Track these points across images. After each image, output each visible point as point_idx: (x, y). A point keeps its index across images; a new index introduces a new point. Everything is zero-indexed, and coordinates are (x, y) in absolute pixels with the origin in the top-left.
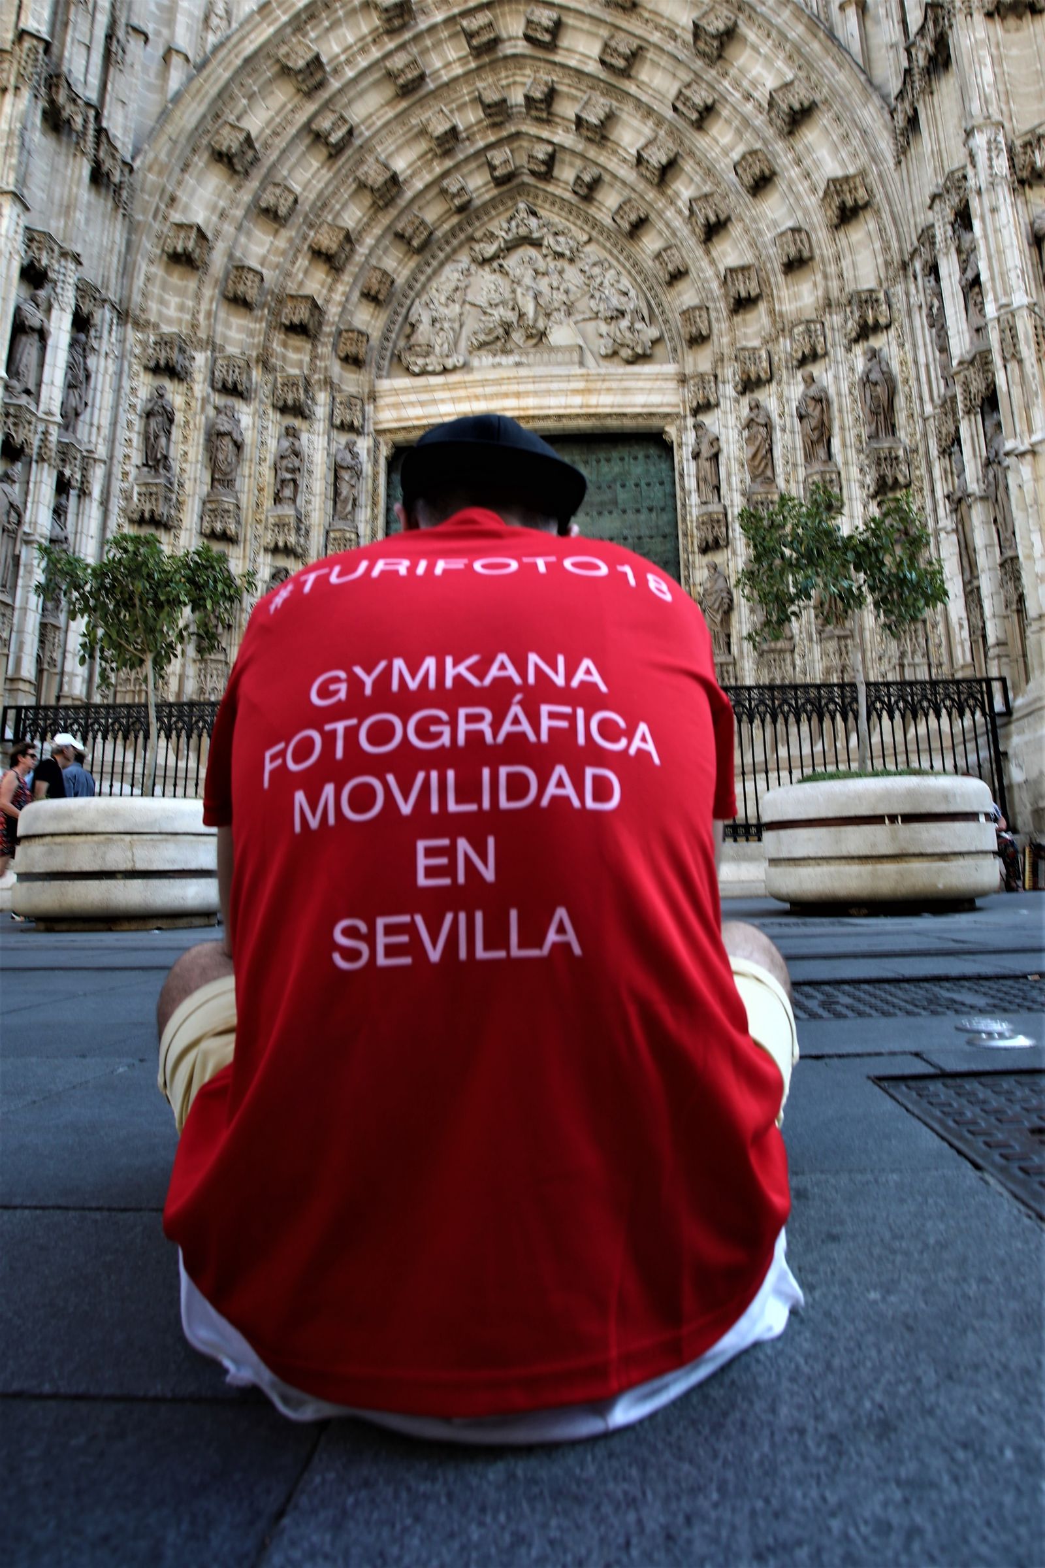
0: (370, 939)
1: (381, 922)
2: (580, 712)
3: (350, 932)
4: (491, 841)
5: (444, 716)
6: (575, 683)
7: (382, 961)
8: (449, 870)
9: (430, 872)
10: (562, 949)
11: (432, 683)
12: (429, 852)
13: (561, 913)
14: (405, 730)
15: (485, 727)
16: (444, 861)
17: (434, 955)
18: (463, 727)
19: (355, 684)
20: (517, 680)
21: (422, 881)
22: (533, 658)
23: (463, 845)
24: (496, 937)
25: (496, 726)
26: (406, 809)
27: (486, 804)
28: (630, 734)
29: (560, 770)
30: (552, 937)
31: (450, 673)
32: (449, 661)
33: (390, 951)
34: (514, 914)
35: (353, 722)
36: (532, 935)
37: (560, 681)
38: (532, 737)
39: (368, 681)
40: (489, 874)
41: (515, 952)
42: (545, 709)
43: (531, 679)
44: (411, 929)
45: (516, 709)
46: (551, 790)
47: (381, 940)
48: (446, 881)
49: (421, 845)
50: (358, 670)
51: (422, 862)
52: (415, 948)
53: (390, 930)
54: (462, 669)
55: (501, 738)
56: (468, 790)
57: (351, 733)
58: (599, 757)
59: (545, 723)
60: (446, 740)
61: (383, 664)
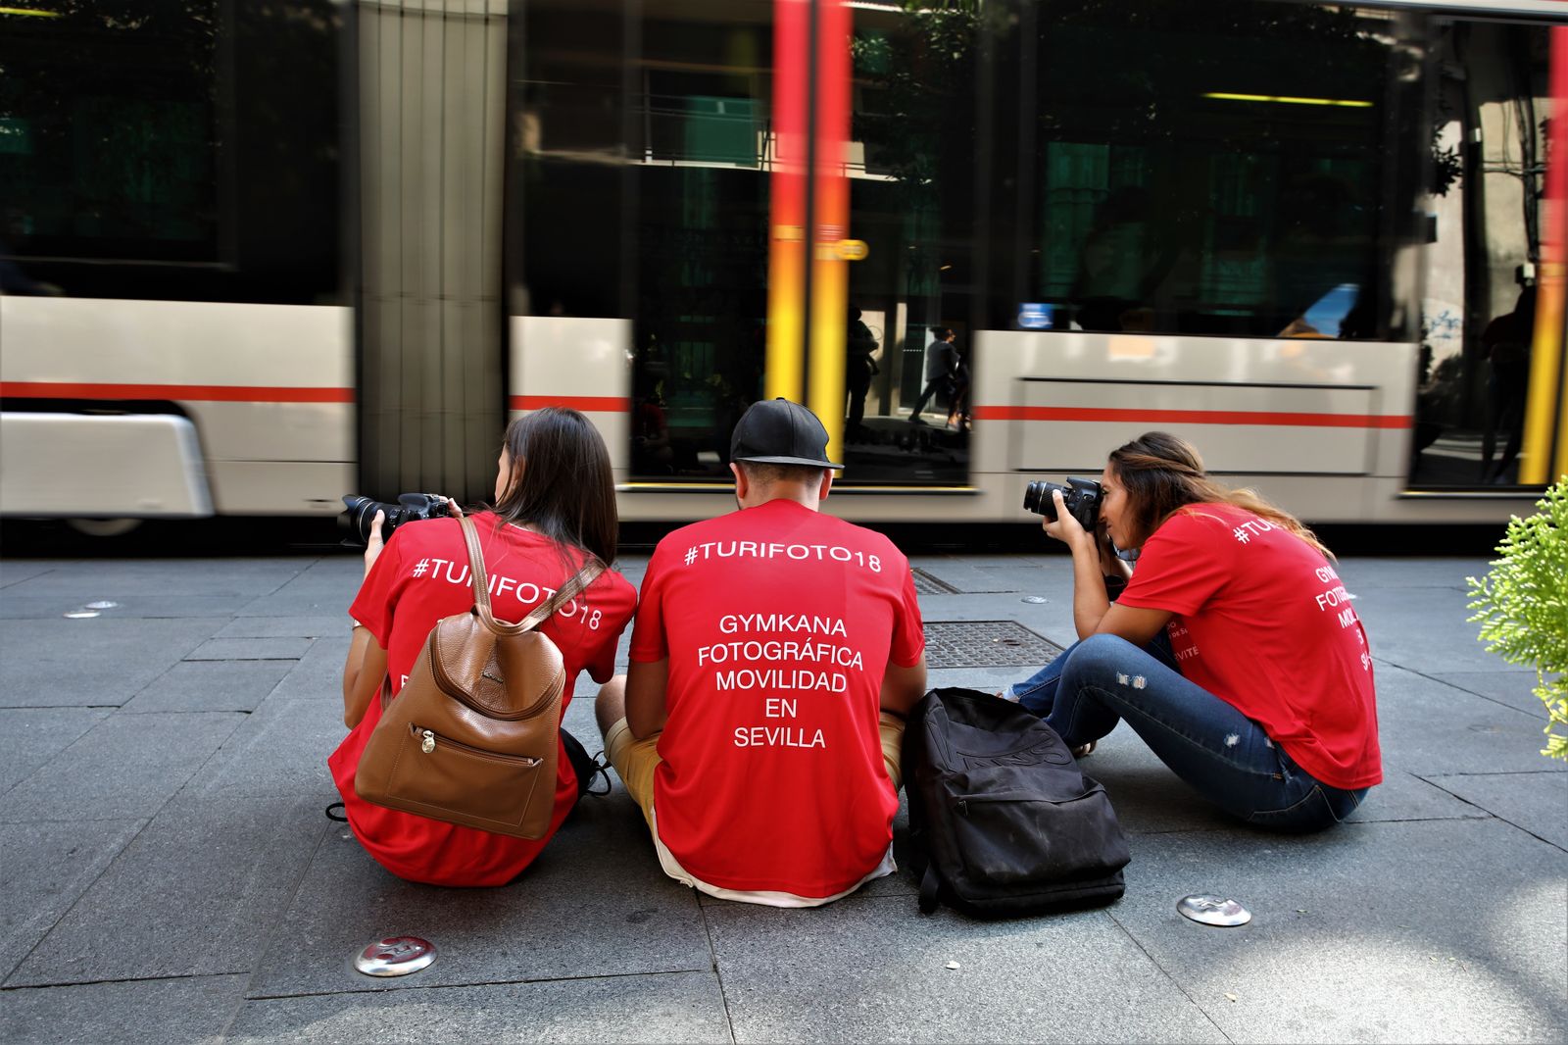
0: (749, 736)
1: (753, 729)
2: (834, 647)
3: (741, 733)
4: (795, 701)
5: (779, 646)
6: (833, 633)
7: (753, 744)
8: (779, 711)
9: (771, 711)
10: (818, 745)
11: (774, 629)
12: (771, 704)
13: (819, 732)
14: (763, 650)
15: (795, 651)
16: (777, 708)
17: (772, 743)
18: (786, 651)
19: (741, 624)
20: (810, 630)
21: (768, 715)
22: (817, 619)
23: (784, 702)
24: (795, 739)
25: (800, 652)
26: (763, 685)
27: (794, 687)
28: (852, 658)
29: (823, 674)
30: (815, 740)
31: (781, 624)
32: (781, 616)
33: (756, 740)
34: (802, 730)
35: (741, 643)
36: (808, 739)
37: (827, 631)
38: (814, 659)
39: (747, 623)
40: (793, 714)
41: (801, 745)
42: (820, 646)
43: (815, 631)
44: (763, 732)
45: (808, 645)
46: (819, 683)
47: (753, 736)
48: (778, 716)
49: (768, 701)
50: (741, 617)
51: (768, 707)
52: (765, 739)
53: (756, 733)
54: (786, 622)
55: (801, 658)
56: (787, 680)
57: (740, 648)
58: (838, 668)
59: (819, 652)
60: (779, 656)
61: (752, 616)
